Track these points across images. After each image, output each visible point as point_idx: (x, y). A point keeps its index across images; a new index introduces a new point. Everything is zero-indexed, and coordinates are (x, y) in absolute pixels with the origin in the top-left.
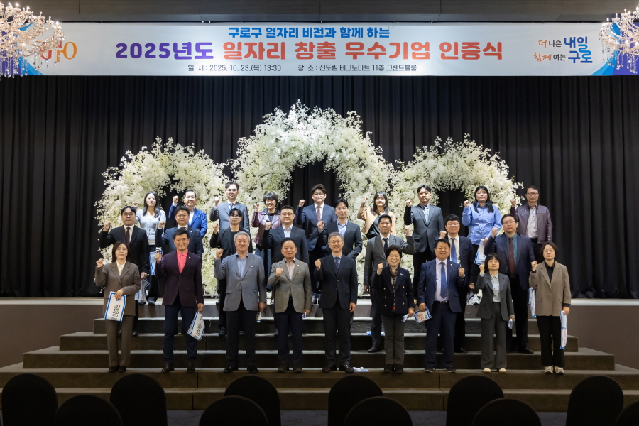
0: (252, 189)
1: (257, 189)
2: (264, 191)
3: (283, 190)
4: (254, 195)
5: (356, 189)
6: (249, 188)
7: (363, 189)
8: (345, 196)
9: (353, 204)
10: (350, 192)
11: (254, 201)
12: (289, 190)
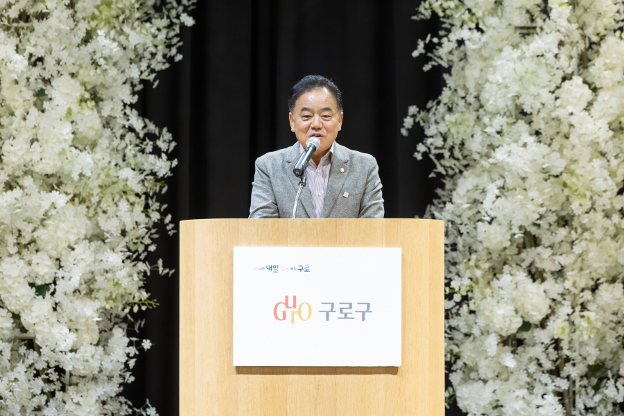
0: (24, 17)
1: (52, 21)
2: (83, 27)
3: (164, 22)
4: (36, 43)
5: (492, 21)
6: (14, 13)
7: (521, 20)
8: (443, 51)
9: (480, 87)
10: (464, 34)
11: (36, 72)
12: (189, 21)
